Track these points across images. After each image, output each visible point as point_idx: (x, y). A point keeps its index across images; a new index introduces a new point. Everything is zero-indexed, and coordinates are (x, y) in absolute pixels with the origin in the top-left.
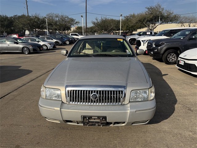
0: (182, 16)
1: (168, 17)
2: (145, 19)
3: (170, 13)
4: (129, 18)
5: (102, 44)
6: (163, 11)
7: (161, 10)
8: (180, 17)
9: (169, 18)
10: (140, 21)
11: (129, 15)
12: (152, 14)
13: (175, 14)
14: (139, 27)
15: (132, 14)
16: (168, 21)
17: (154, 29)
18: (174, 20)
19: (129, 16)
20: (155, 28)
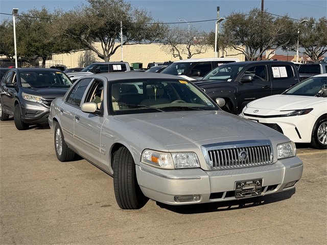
0: (171, 26)
1: (139, 28)
2: (86, 27)
3: (145, 18)
4: (30, 21)
5: (155, 90)
6: (129, 12)
7: (124, 9)
8: (166, 29)
9: (142, 29)
10: (71, 31)
11: (31, 12)
12: (103, 16)
13: (156, 22)
14: (64, 48)
15: (40, 10)
16: (142, 38)
17: (109, 56)
18: (156, 36)
19: (31, 15)
20: (112, 53)
